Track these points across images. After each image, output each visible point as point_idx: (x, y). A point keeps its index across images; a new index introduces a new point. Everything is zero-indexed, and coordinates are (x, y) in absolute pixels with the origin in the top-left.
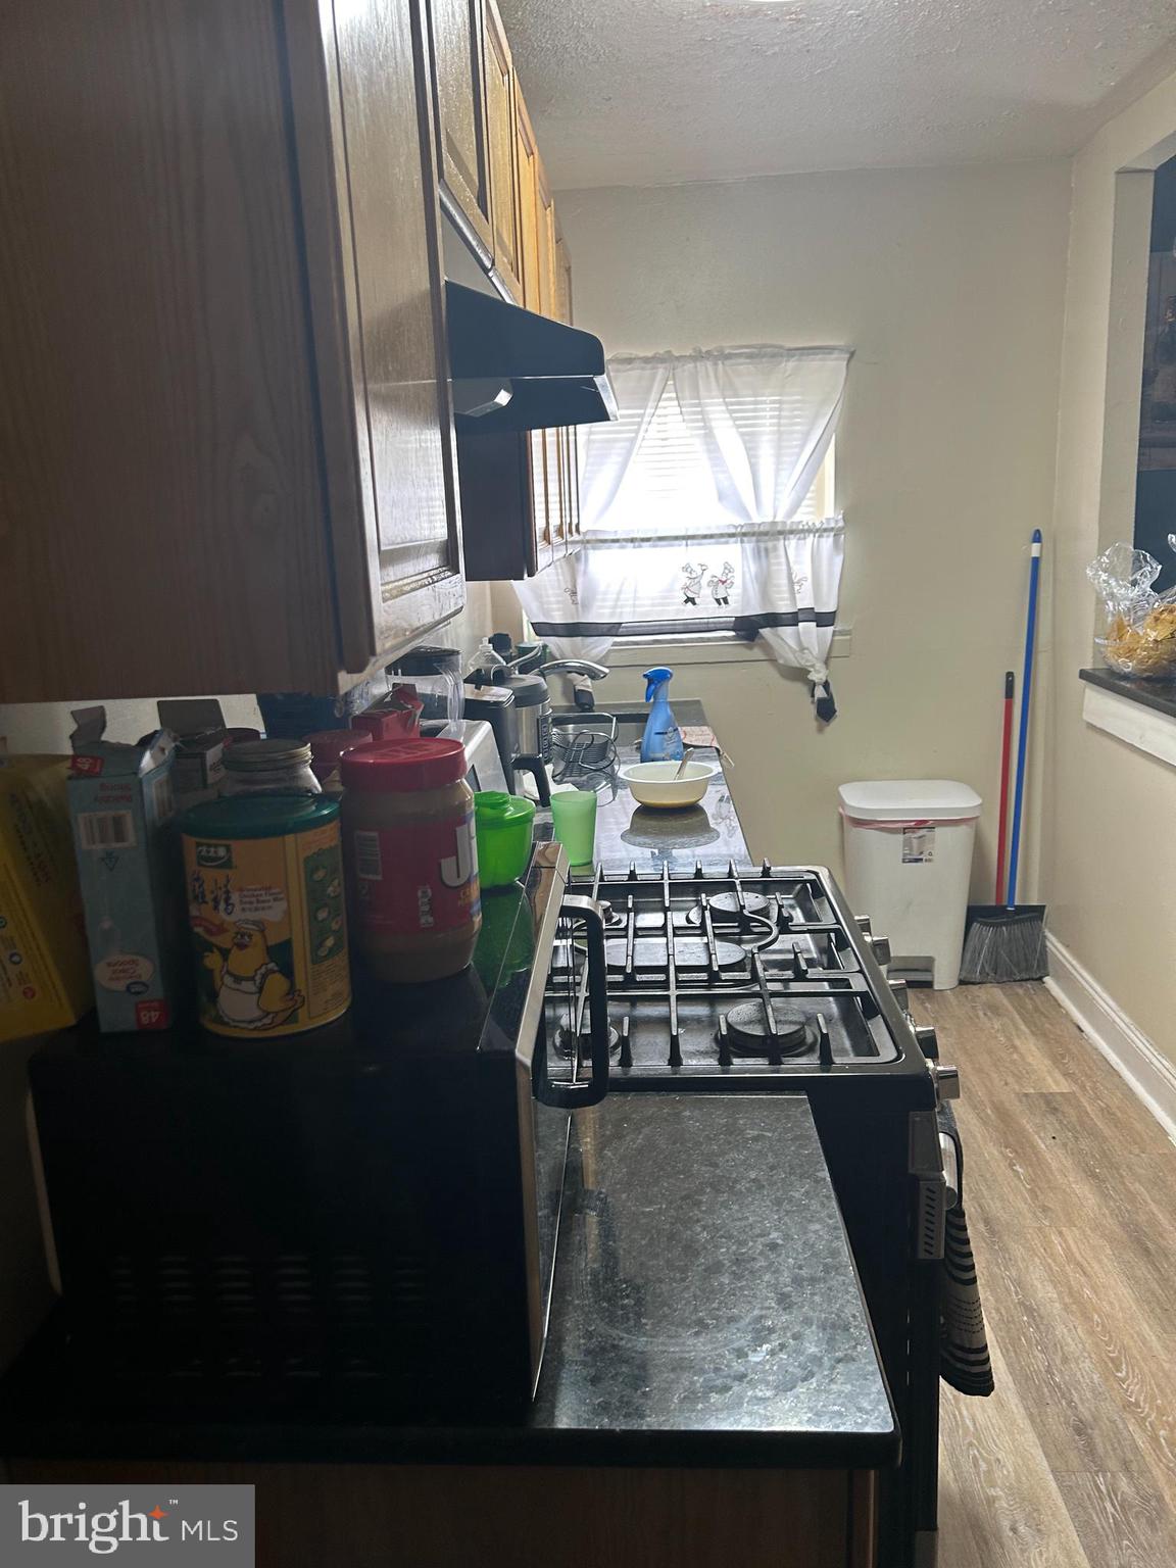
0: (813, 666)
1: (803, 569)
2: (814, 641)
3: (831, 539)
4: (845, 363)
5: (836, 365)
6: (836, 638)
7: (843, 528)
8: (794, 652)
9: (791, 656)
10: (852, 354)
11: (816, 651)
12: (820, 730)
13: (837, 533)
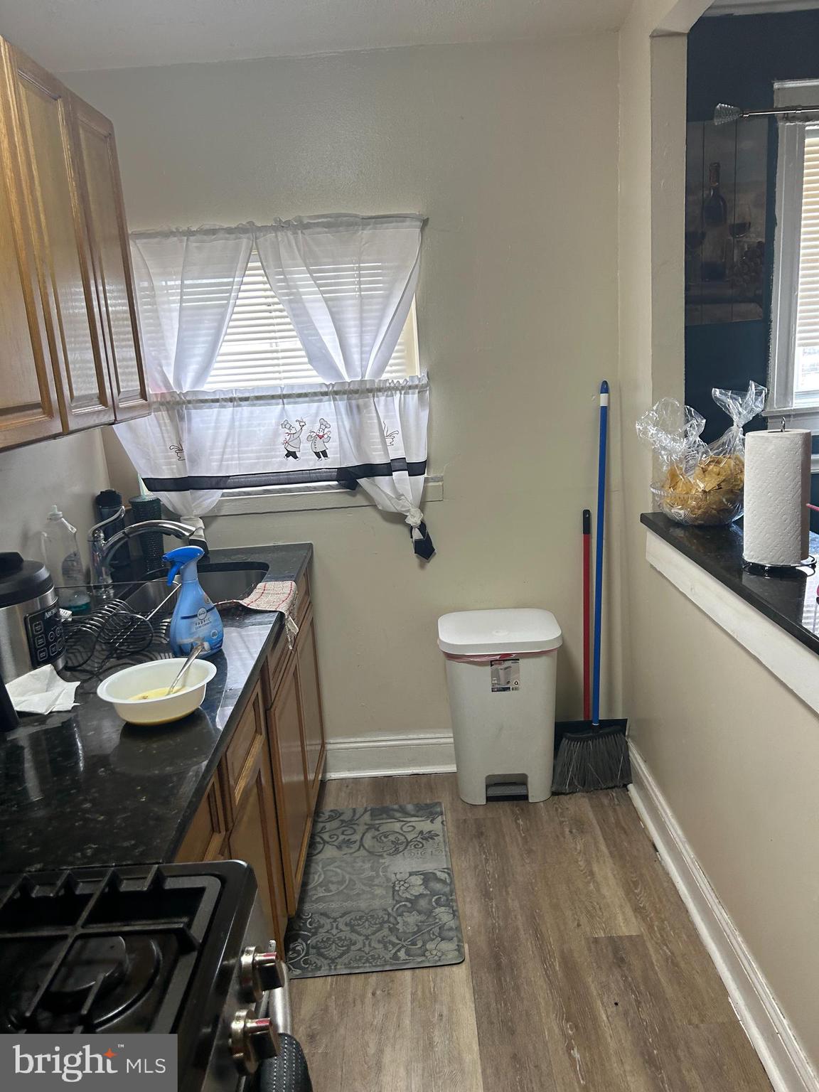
0: (408, 511)
1: (393, 424)
2: (409, 487)
3: (416, 396)
4: (418, 230)
5: (410, 234)
6: (430, 484)
7: (427, 385)
8: (390, 498)
9: (388, 503)
10: (425, 222)
11: (410, 497)
12: (422, 566)
13: (421, 390)
